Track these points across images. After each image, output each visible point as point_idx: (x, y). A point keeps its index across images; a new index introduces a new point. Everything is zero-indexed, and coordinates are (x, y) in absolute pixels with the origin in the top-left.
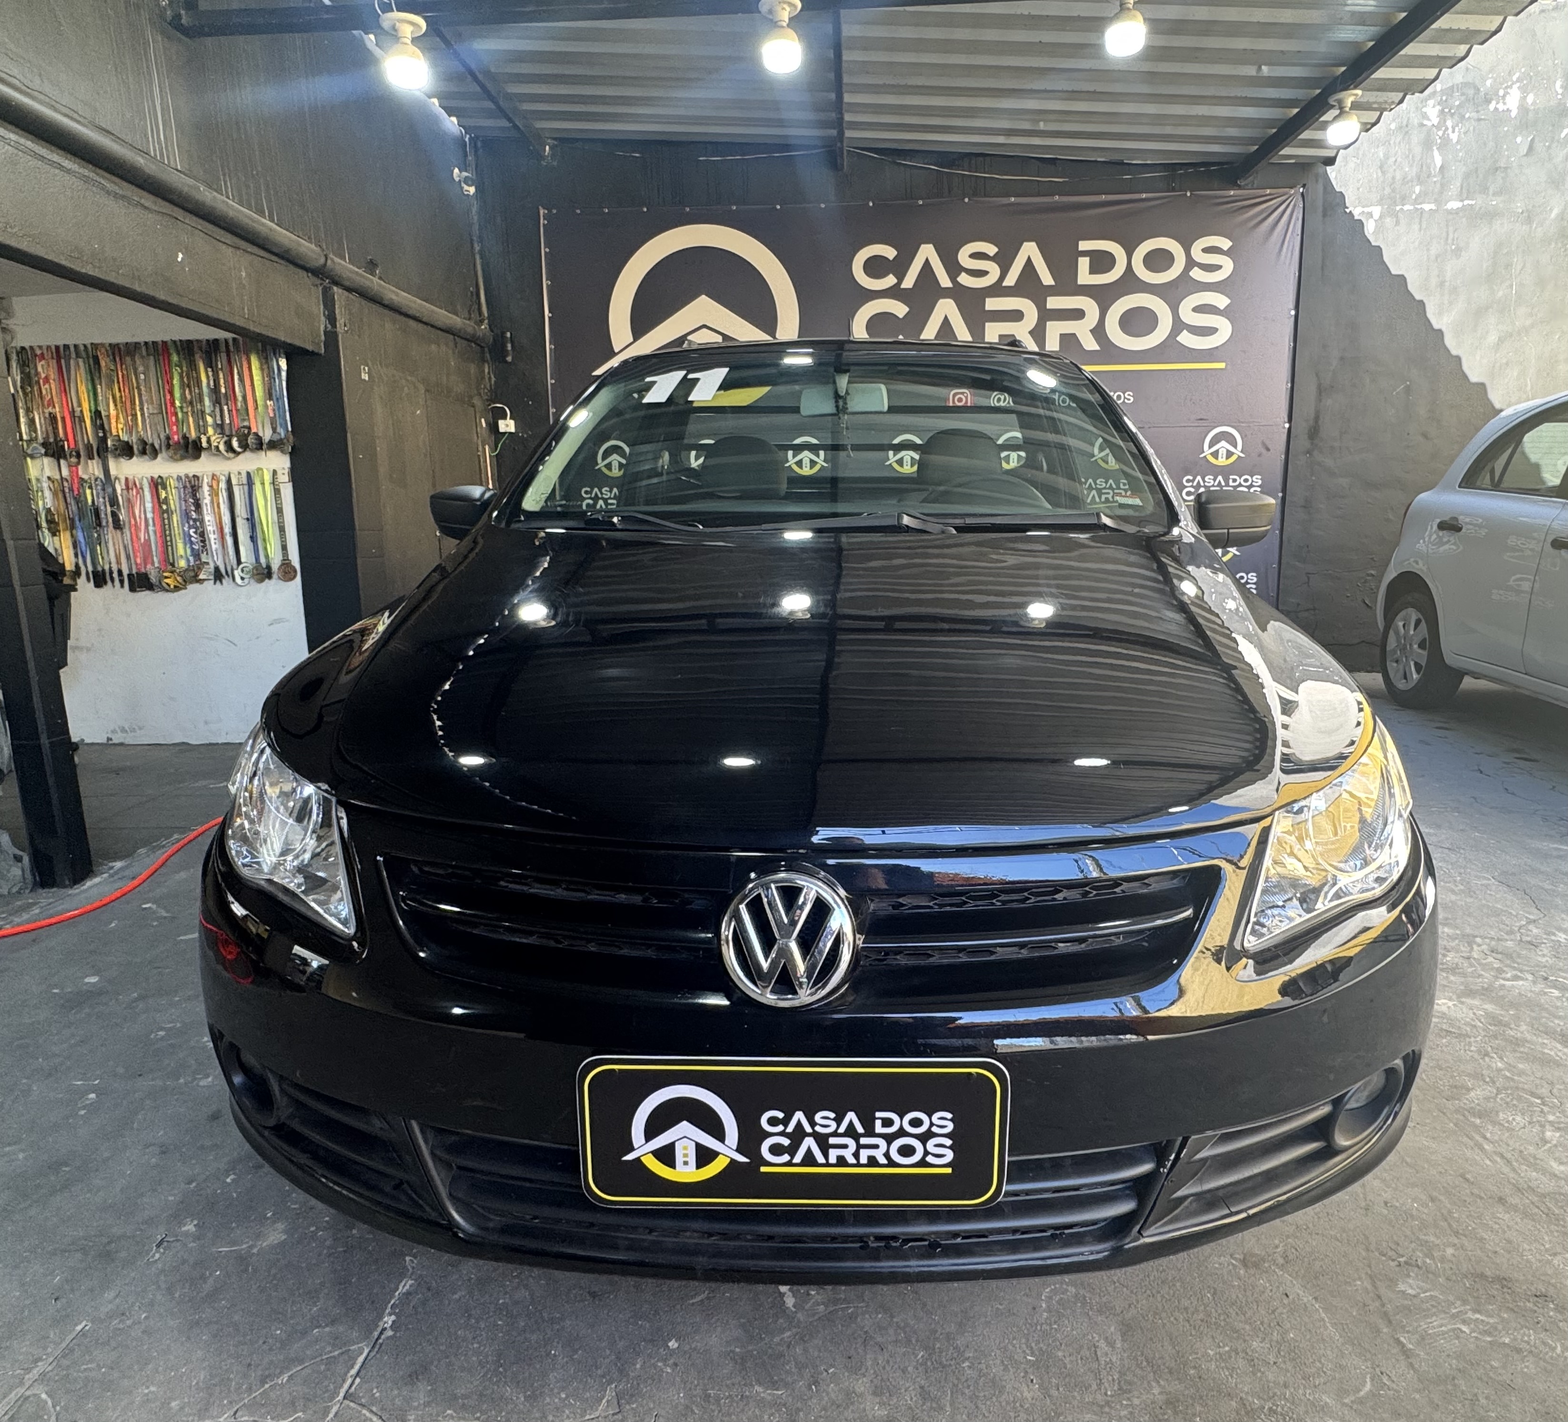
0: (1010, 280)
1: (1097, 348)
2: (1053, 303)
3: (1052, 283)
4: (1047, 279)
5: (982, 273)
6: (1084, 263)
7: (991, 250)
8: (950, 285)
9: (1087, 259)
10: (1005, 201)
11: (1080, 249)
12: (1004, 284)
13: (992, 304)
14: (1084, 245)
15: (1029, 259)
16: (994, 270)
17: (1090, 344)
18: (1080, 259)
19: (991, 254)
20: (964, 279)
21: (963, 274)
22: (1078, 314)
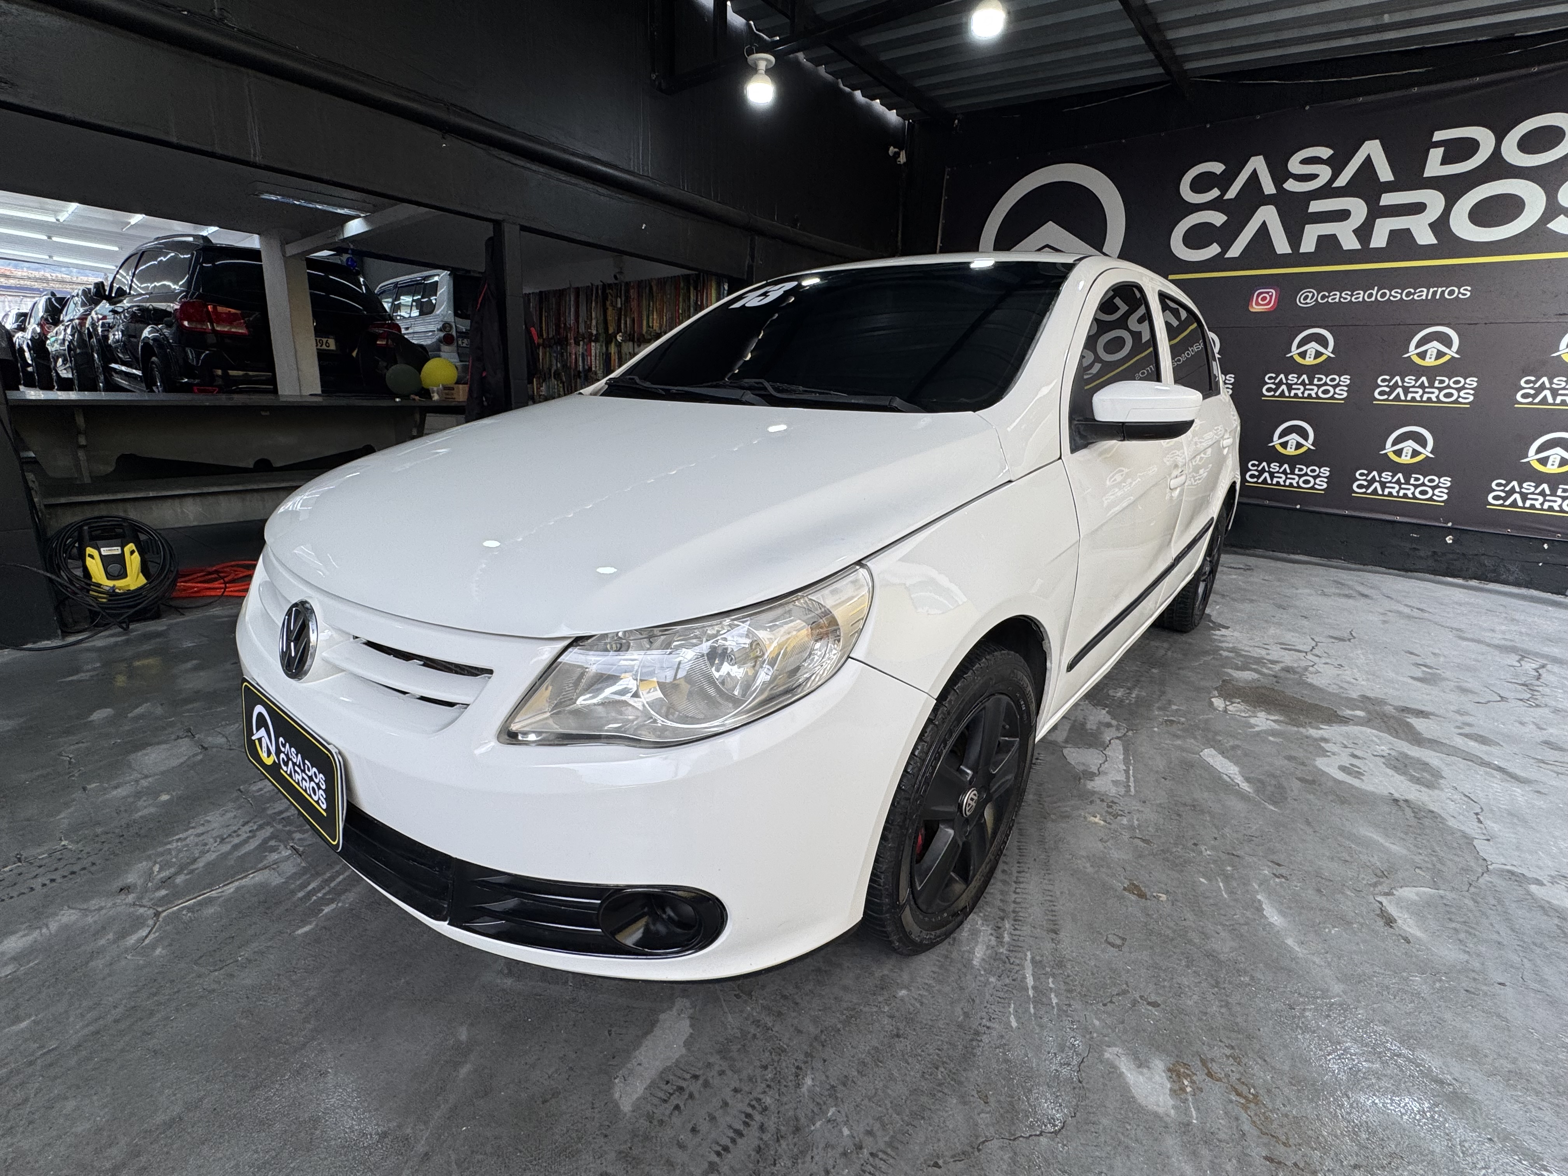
0: (1342, 181)
1: (1435, 242)
2: (1387, 199)
3: (1392, 178)
4: (1385, 174)
5: (1313, 177)
6: (1436, 154)
7: (1325, 152)
8: (1274, 191)
9: (1442, 149)
10: (1353, 101)
11: (1434, 139)
12: (1334, 185)
13: (1316, 206)
14: (1438, 136)
15: (1369, 156)
16: (1325, 173)
17: (1425, 237)
18: (1432, 151)
19: (1325, 158)
20: (1291, 185)
21: (1291, 180)
22: (1418, 208)
